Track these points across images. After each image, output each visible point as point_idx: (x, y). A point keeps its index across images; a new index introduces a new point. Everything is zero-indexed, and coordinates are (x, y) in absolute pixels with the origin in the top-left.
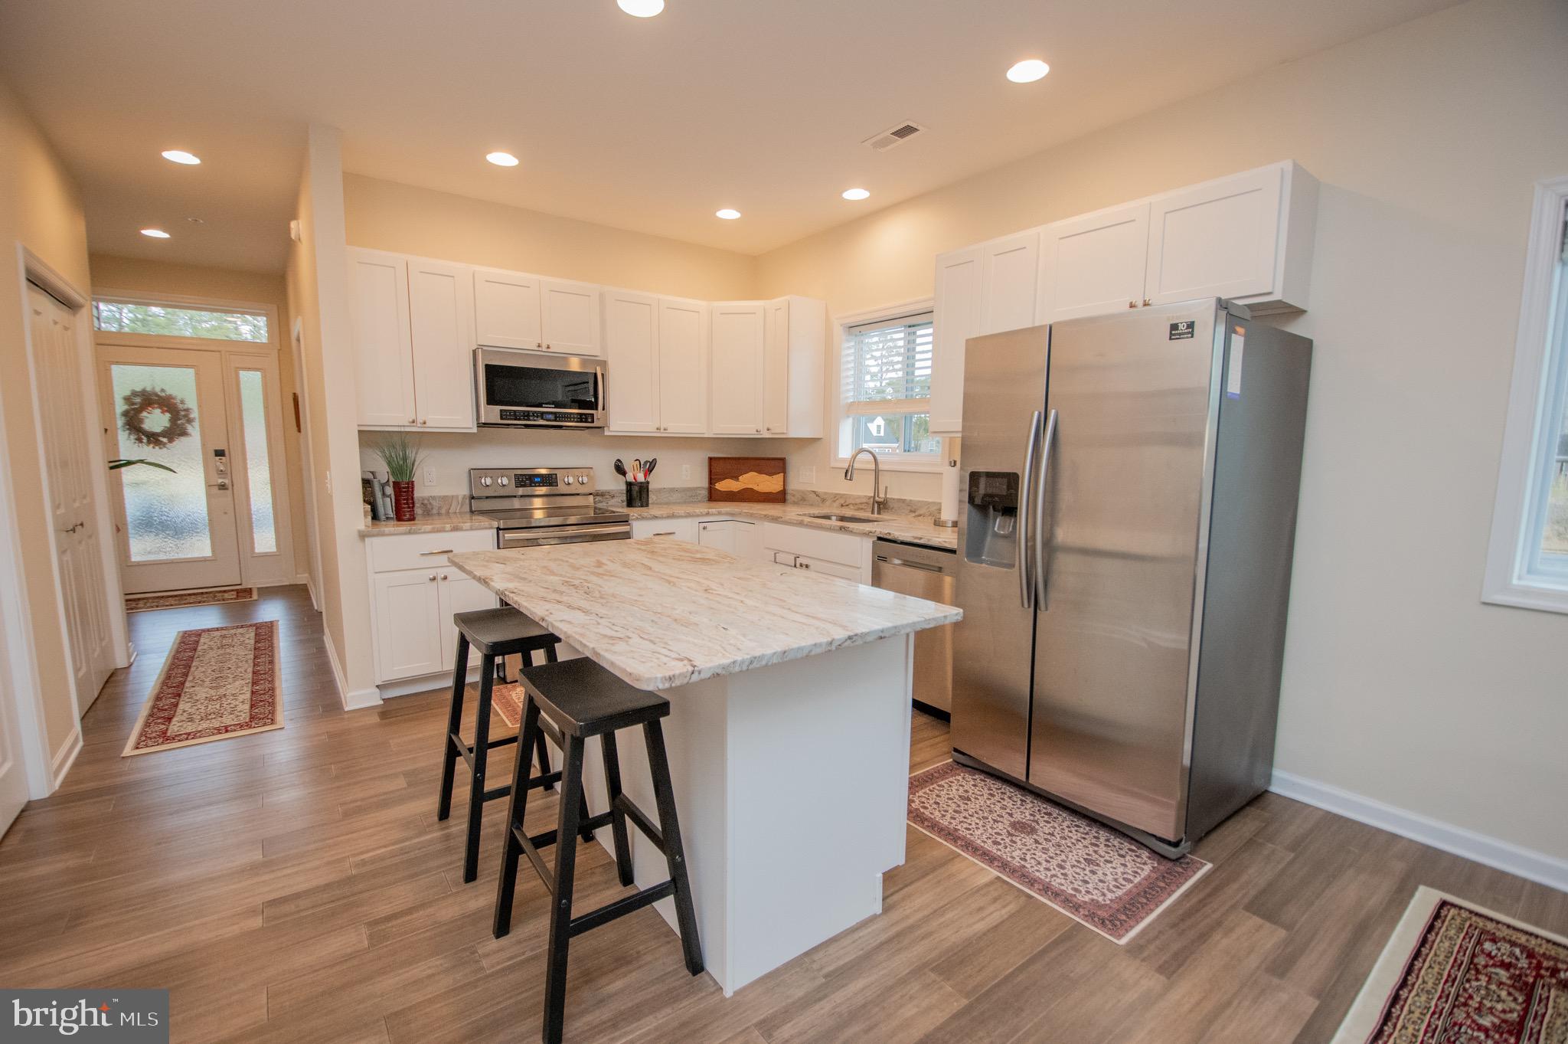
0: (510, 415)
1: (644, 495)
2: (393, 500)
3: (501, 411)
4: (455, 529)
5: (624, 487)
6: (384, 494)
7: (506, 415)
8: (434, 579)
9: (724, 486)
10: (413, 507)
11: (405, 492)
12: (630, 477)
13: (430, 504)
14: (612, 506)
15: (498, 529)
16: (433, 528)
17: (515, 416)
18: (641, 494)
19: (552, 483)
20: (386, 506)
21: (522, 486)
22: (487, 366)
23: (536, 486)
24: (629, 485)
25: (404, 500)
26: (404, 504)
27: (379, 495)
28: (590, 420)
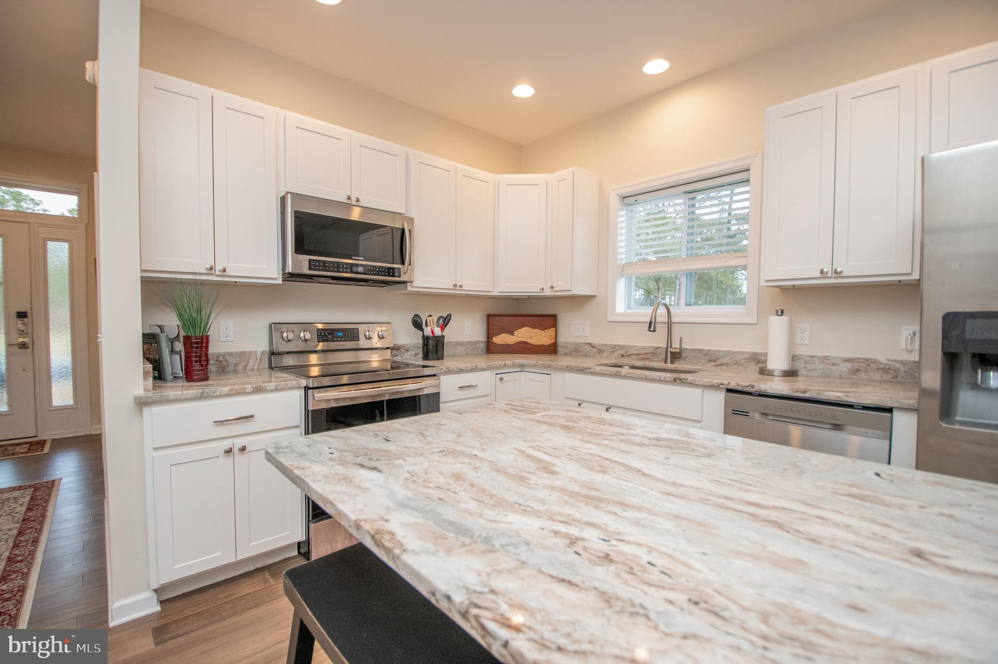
0: (319, 266)
1: (440, 348)
2: (183, 358)
3: (310, 261)
4: (258, 390)
5: (420, 341)
6: (172, 351)
7: (315, 266)
8: (229, 451)
9: (501, 339)
10: (206, 365)
11: (197, 348)
12: (428, 332)
13: (226, 361)
14: (406, 359)
15: (307, 388)
16: (231, 390)
17: (325, 266)
18: (437, 348)
19: (354, 337)
20: (173, 363)
21: (324, 341)
22: (296, 212)
23: (338, 341)
24: (426, 339)
25: (196, 357)
26: (196, 361)
27: (166, 352)
28: (396, 274)
